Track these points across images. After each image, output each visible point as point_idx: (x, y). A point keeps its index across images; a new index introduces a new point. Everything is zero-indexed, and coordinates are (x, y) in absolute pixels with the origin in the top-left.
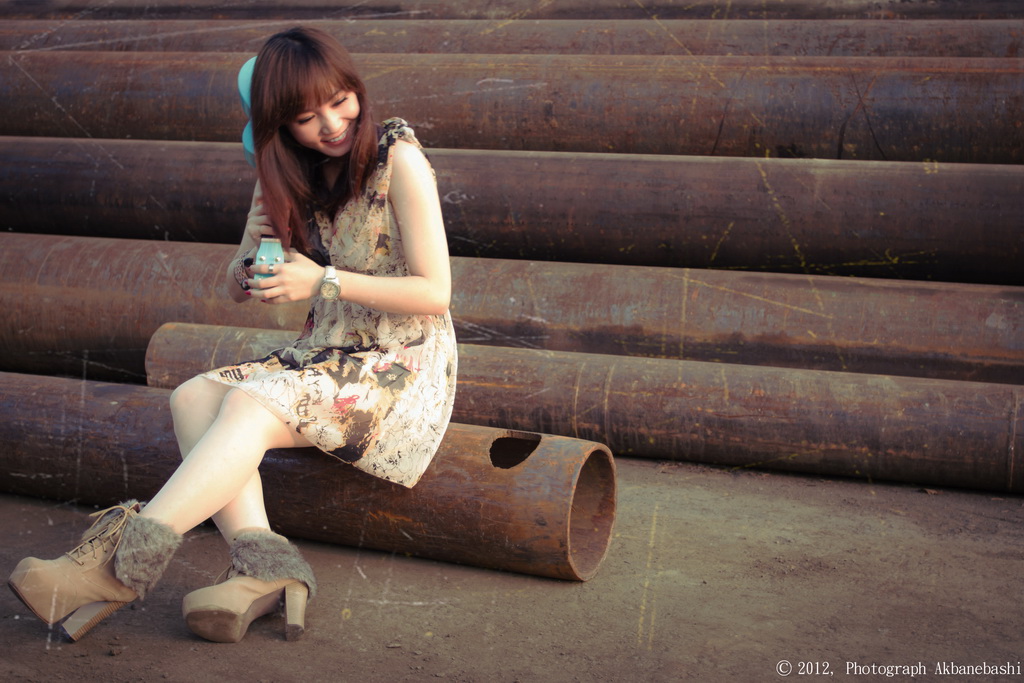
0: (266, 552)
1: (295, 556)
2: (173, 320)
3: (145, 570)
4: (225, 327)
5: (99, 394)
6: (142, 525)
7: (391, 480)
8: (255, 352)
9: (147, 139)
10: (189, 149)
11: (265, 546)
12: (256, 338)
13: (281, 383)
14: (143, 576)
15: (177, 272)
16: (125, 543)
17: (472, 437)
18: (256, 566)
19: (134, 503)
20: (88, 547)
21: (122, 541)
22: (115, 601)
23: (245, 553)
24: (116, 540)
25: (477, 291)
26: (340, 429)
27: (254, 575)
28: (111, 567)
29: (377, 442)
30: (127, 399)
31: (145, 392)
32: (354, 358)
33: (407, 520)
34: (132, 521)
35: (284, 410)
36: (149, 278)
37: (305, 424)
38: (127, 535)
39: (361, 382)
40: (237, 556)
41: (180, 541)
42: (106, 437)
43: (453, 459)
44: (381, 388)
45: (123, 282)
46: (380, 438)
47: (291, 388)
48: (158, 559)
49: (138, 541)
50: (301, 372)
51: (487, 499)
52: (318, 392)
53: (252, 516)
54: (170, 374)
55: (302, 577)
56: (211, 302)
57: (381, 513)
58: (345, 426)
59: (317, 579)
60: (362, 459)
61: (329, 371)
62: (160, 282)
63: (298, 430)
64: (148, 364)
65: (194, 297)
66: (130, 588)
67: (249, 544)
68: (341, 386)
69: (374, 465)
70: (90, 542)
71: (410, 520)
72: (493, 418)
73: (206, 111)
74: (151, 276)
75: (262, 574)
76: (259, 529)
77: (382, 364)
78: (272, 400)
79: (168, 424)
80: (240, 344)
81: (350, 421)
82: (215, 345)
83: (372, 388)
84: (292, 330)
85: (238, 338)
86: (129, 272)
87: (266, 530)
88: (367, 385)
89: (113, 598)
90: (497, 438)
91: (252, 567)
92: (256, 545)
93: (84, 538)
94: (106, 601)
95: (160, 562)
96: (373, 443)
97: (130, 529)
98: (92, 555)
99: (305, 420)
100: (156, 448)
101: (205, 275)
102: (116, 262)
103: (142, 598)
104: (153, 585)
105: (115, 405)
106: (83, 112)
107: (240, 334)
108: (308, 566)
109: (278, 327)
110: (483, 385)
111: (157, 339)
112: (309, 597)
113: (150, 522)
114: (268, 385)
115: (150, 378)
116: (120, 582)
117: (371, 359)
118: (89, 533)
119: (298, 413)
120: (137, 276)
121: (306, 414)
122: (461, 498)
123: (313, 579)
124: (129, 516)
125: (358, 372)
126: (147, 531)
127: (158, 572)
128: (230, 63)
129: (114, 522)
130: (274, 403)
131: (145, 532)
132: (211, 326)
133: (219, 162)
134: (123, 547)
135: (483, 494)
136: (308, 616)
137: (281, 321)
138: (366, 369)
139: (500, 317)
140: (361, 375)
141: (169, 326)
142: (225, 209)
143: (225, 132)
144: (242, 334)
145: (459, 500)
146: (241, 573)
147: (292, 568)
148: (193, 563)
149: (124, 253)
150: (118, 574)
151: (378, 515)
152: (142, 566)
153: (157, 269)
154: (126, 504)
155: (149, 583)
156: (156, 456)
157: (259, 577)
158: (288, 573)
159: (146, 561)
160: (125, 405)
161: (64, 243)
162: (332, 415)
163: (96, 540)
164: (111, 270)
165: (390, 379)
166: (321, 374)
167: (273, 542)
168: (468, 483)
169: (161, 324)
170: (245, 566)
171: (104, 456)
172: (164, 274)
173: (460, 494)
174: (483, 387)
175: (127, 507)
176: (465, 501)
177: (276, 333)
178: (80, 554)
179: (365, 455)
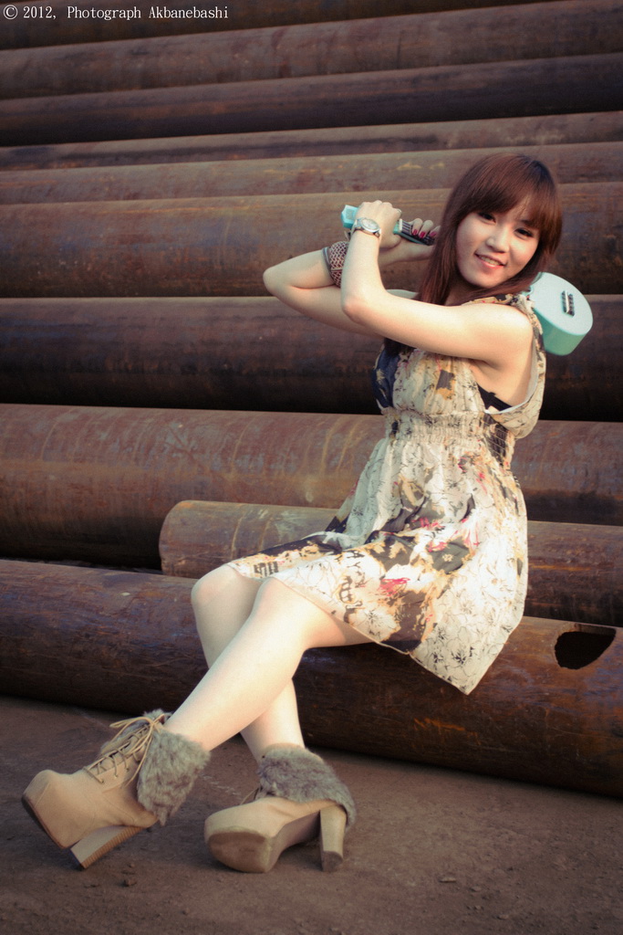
0: (298, 771)
1: (331, 777)
2: (189, 498)
3: (168, 794)
4: (247, 504)
5: (110, 583)
6: (169, 741)
7: (454, 683)
8: (280, 532)
9: (158, 296)
10: (203, 305)
11: (296, 766)
12: (282, 517)
13: (317, 568)
14: (166, 800)
15: (193, 442)
16: (150, 761)
17: (533, 631)
18: (287, 786)
19: (159, 713)
20: (108, 762)
21: (147, 760)
22: (133, 826)
23: (275, 773)
24: (141, 757)
25: (532, 459)
26: (389, 613)
27: (285, 796)
28: (133, 788)
29: (435, 625)
30: (140, 590)
31: (160, 581)
32: (405, 538)
33: (459, 729)
34: (158, 737)
35: (326, 598)
36: (162, 451)
37: (352, 611)
38: (152, 753)
39: (412, 564)
40: (265, 776)
41: (207, 759)
42: (117, 633)
43: (512, 658)
44: (435, 571)
45: (134, 457)
46: (438, 621)
47: (329, 572)
48: (184, 781)
49: (164, 760)
50: (339, 555)
51: (553, 705)
52: (360, 574)
53: (285, 730)
54: (187, 559)
55: (340, 798)
56: (231, 477)
57: (428, 720)
58: (394, 609)
59: (355, 802)
60: (421, 646)
61: (373, 552)
62: (174, 455)
63: (346, 619)
64: (162, 547)
65: (212, 471)
66: (151, 813)
67: (281, 764)
68: (387, 568)
69: (436, 656)
70: (111, 756)
71: (462, 729)
72: (554, 605)
73: (222, 263)
74: (165, 448)
75: (295, 794)
76: (290, 745)
77: (436, 543)
78: (311, 588)
79: (189, 617)
80: (263, 523)
81: (400, 602)
82: (236, 525)
83: (424, 571)
84: (322, 507)
85: (262, 516)
86: (140, 445)
87: (298, 746)
88: (419, 568)
89: (131, 823)
90: (562, 632)
91: (282, 786)
92: (287, 764)
93: (103, 751)
94: (123, 825)
95: (185, 784)
96: (429, 625)
97: (155, 746)
98: (113, 772)
99: (351, 606)
100: (172, 645)
101: (223, 446)
102: (126, 434)
103: (163, 822)
104: (176, 809)
105: (127, 596)
106: (89, 269)
107: (264, 512)
108: (346, 788)
109: (305, 504)
110: (542, 567)
111: (172, 519)
112: (347, 823)
113: (178, 738)
114: (304, 572)
115: (165, 564)
116: (142, 808)
117: (423, 536)
118: (109, 746)
119: (341, 599)
120: (149, 448)
121: (350, 600)
122: (522, 703)
123: (352, 803)
124: (155, 730)
125: (409, 554)
126: (175, 749)
127: (182, 794)
128: (246, 208)
129: (137, 735)
130: (315, 592)
131: (174, 748)
132: (230, 504)
133: (238, 319)
134: (147, 767)
135: (548, 699)
136: (347, 841)
137: (309, 497)
138: (419, 549)
139: (560, 488)
140: (412, 557)
141: (185, 505)
142: (244, 372)
143: (243, 285)
144: (266, 512)
145: (520, 706)
146: (270, 793)
147: (329, 788)
148: (215, 777)
149: (134, 424)
150: (141, 797)
151: (425, 723)
152: (167, 788)
153: (171, 440)
154: (150, 715)
155: (172, 807)
156: (172, 654)
157: (291, 798)
158: (324, 793)
159: (170, 783)
160: (138, 596)
161: (70, 414)
162: (378, 597)
163: (117, 755)
164: (120, 443)
165: (446, 560)
166: (362, 556)
167: (305, 761)
168: (529, 685)
169: (176, 502)
170: (275, 785)
171: (115, 654)
172: (179, 446)
173: (520, 699)
174: (542, 570)
175: (153, 717)
176: (527, 708)
177: (304, 510)
178: (101, 770)
179: (423, 640)
